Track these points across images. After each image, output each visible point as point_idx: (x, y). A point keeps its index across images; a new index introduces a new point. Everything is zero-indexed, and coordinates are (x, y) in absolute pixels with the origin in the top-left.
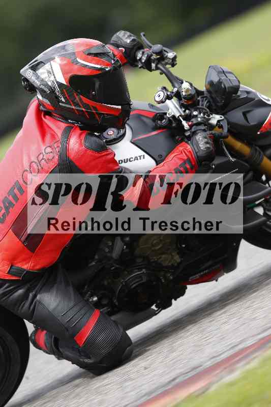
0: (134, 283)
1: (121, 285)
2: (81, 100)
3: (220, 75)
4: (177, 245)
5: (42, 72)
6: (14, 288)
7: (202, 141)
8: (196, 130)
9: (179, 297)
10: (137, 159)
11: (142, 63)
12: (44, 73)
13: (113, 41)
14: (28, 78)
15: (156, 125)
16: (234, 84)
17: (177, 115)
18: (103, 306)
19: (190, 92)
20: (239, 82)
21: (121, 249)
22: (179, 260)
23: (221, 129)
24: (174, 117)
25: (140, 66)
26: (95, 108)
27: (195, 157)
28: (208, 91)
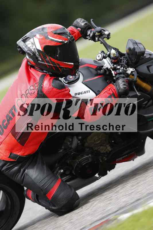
0: (85, 162)
1: (77, 164)
2: (50, 59)
3: (134, 45)
4: (109, 141)
5: (29, 43)
6: (13, 166)
7: (122, 83)
8: (118, 77)
9: (111, 170)
10: (86, 93)
11: (90, 37)
12: (29, 44)
13: (74, 24)
14: (21, 46)
15: (97, 73)
16: (142, 50)
17: (109, 67)
18: (67, 175)
19: (116, 55)
20: (145, 49)
21: (77, 143)
22: (110, 150)
23: (133, 76)
24: (107, 68)
25: (89, 39)
26: (59, 65)
27: (117, 92)
28: (128, 54)
